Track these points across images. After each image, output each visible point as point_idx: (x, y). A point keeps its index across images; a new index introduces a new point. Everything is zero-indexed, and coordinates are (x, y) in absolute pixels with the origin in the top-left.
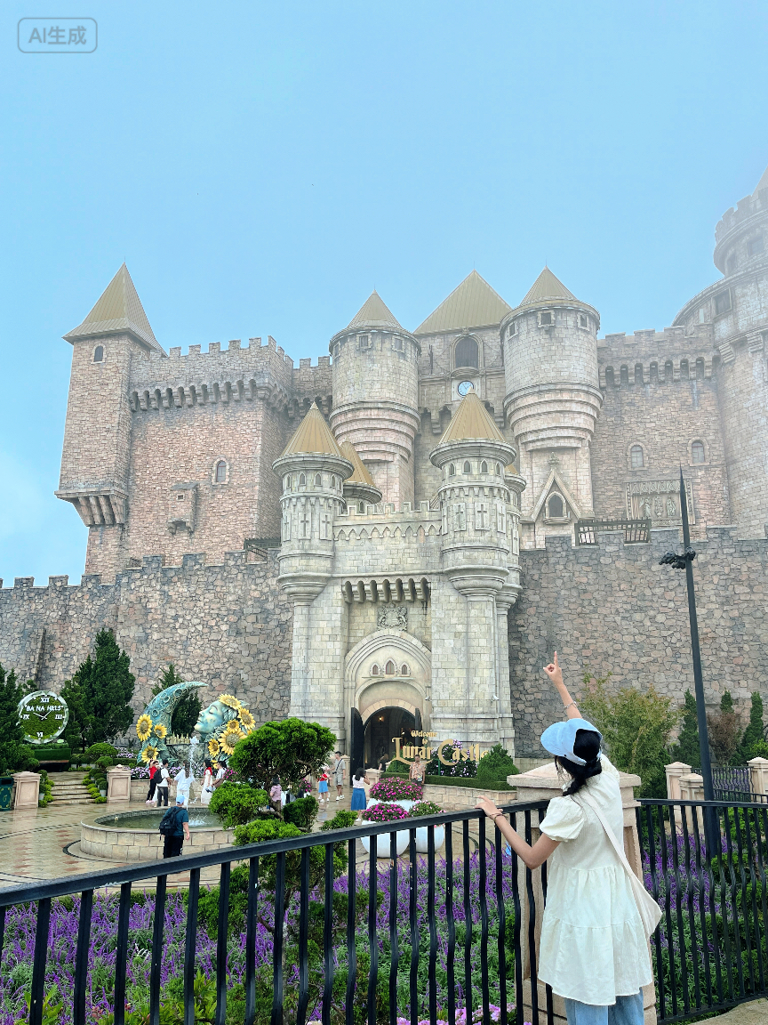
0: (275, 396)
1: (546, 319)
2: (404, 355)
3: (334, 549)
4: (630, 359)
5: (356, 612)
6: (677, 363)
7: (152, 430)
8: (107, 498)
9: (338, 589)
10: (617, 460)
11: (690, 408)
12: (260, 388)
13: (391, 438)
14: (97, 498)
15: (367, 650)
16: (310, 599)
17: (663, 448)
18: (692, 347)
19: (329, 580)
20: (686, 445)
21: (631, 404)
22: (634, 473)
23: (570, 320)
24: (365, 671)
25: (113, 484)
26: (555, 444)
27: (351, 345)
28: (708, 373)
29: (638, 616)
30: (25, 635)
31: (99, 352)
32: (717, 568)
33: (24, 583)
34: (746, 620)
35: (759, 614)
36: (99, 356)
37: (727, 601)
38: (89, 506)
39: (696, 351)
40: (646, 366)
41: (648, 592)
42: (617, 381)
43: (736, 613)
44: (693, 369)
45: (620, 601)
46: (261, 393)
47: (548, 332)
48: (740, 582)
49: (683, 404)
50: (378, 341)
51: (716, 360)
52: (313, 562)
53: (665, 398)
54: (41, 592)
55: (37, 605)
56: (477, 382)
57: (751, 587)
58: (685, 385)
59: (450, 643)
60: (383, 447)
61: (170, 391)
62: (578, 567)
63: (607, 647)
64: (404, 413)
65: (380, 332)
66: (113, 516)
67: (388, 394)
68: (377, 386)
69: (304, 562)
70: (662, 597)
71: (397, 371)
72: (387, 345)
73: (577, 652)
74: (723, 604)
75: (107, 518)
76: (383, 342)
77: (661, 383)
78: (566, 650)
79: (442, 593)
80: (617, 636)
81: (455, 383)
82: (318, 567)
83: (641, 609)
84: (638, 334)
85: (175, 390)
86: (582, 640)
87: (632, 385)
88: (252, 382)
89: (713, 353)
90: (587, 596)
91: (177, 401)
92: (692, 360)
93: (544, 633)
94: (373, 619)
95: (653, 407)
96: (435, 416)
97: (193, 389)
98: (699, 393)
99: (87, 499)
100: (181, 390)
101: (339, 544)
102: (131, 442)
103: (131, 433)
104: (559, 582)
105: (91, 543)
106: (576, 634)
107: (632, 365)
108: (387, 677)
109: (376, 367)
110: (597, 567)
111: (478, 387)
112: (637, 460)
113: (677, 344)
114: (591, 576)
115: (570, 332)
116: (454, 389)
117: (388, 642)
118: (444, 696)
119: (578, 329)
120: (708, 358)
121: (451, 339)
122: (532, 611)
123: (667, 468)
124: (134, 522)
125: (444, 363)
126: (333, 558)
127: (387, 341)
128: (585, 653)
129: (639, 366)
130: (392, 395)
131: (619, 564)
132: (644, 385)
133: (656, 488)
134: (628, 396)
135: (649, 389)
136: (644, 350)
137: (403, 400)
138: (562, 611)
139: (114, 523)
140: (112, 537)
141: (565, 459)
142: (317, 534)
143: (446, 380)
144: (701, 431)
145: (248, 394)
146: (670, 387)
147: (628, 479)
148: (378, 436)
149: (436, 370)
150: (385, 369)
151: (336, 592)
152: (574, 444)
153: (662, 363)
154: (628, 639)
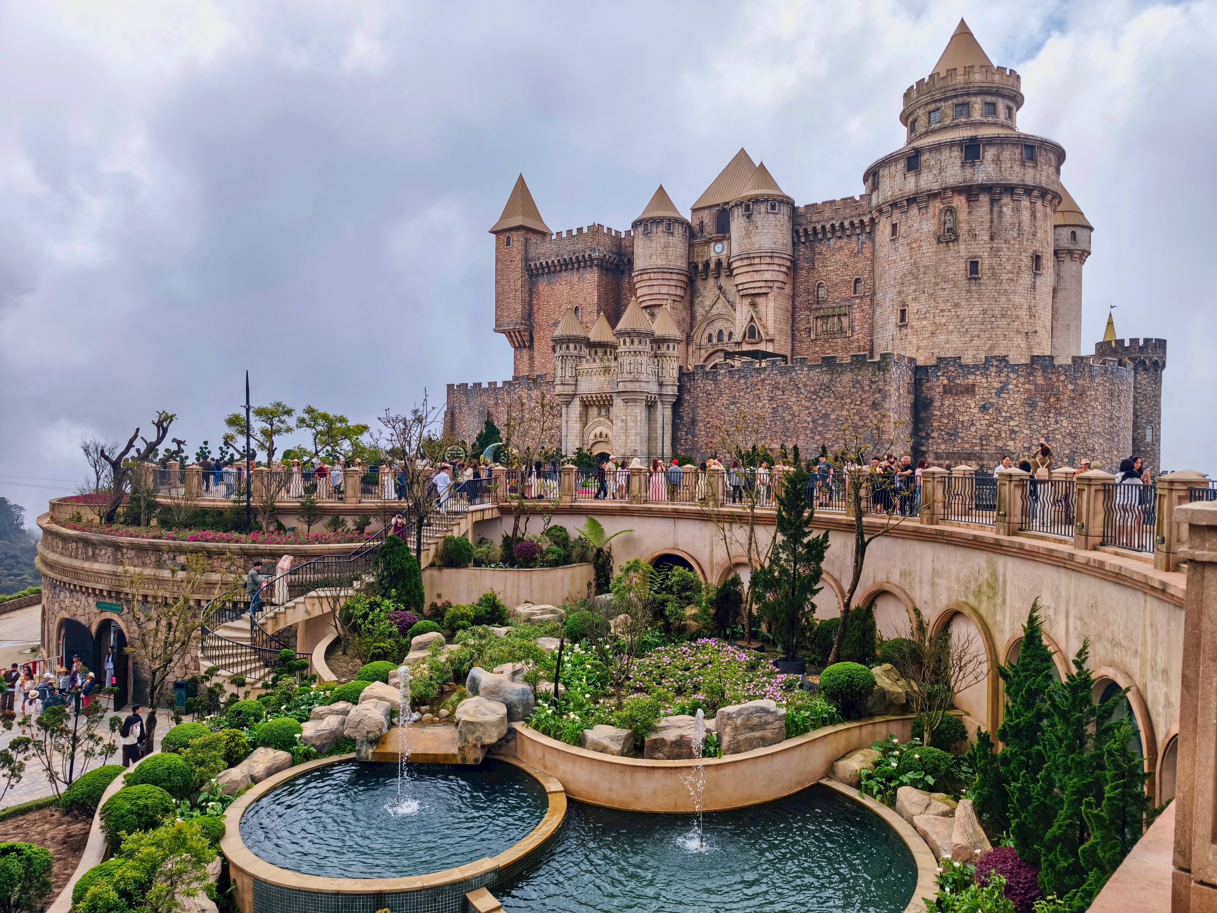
0: (607, 262)
1: (747, 208)
2: (672, 234)
3: (577, 380)
4: (818, 222)
5: (590, 409)
6: (847, 224)
7: (541, 287)
8: (519, 332)
9: (578, 399)
10: (809, 293)
11: (856, 255)
12: (595, 259)
13: (664, 290)
14: (514, 332)
15: (592, 427)
16: (568, 404)
17: (836, 284)
18: (857, 212)
19: (574, 395)
20: (850, 282)
21: (820, 253)
22: (818, 302)
23: (763, 208)
24: (592, 437)
25: (522, 324)
26: (753, 291)
27: (641, 229)
28: (868, 229)
29: (732, 407)
30: (481, 413)
31: (508, 238)
32: (769, 382)
33: (478, 385)
34: (780, 409)
35: (785, 406)
36: (508, 244)
37: (772, 399)
38: (511, 336)
39: (859, 215)
40: (828, 226)
41: (737, 394)
42: (811, 238)
43: (775, 406)
44: (858, 227)
45: (725, 400)
46: (595, 262)
47: (749, 217)
48: (777, 388)
49: (852, 252)
50: (654, 226)
51: (872, 220)
52: (566, 387)
53: (841, 248)
54: (485, 390)
55: (484, 398)
56: (725, 243)
57: (783, 392)
58: (854, 238)
59: (620, 424)
60: (659, 297)
61: (547, 262)
62: (707, 381)
63: (717, 422)
64: (671, 273)
65: (654, 221)
66: (523, 342)
67: (660, 262)
68: (654, 257)
69: (562, 387)
70: (744, 397)
71: (667, 246)
72: (660, 229)
73: (705, 425)
74: (770, 400)
75: (521, 343)
76: (657, 227)
77: (840, 238)
78: (700, 424)
79: (618, 402)
80: (722, 417)
81: (712, 244)
82: (569, 390)
83: (734, 403)
84: (824, 203)
85: (550, 262)
86: (707, 420)
87: (821, 240)
88: (590, 255)
89: (869, 216)
90: (711, 397)
91: (552, 269)
92: (856, 221)
93: (691, 415)
94: (596, 412)
95: (833, 255)
96: (700, 267)
97: (559, 261)
98: (863, 243)
99: (509, 333)
100: (553, 262)
101: (579, 378)
102: (530, 296)
103: (530, 290)
104: (698, 389)
105: (515, 357)
106: (705, 416)
107: (819, 227)
108: (600, 439)
109: (654, 244)
110: (715, 381)
111: (726, 247)
112: (822, 293)
113: (847, 211)
114: (713, 386)
115: (762, 215)
116: (712, 249)
117: (599, 424)
118: (617, 448)
119: (768, 213)
120: (866, 219)
121: (714, 210)
122: (686, 404)
123: (838, 298)
124: (536, 344)
125: (710, 229)
126: (576, 385)
127: (660, 226)
128: (709, 426)
129: (823, 227)
130: (664, 263)
131: (725, 380)
132: (829, 239)
133: (830, 311)
134: (819, 247)
135: (832, 242)
136: (827, 215)
137: (672, 264)
138: (699, 404)
139: (525, 347)
140: (525, 354)
141: (761, 300)
142: (567, 374)
143: (708, 242)
144: (860, 273)
145: (588, 263)
146: (845, 240)
147: (814, 306)
148: (656, 290)
149: (705, 234)
150: (659, 245)
151: (577, 401)
152: (764, 290)
153: (837, 225)
154: (727, 418)
